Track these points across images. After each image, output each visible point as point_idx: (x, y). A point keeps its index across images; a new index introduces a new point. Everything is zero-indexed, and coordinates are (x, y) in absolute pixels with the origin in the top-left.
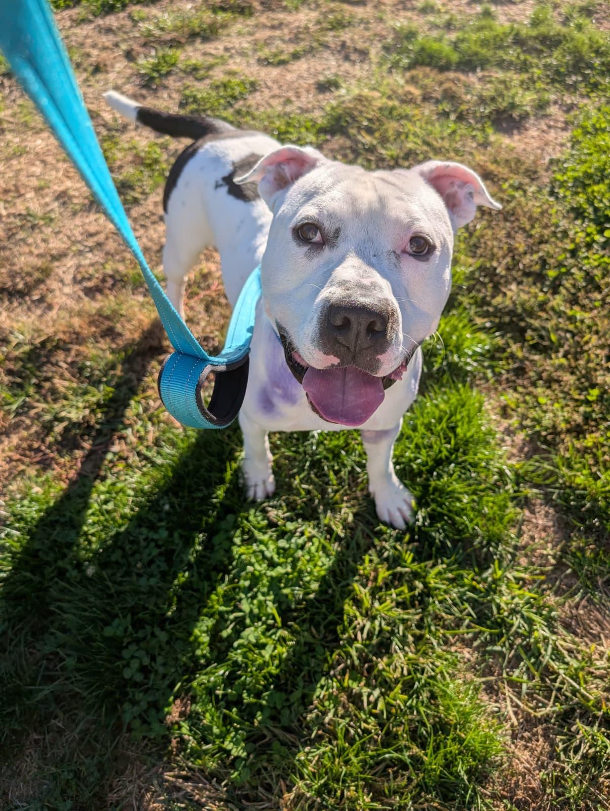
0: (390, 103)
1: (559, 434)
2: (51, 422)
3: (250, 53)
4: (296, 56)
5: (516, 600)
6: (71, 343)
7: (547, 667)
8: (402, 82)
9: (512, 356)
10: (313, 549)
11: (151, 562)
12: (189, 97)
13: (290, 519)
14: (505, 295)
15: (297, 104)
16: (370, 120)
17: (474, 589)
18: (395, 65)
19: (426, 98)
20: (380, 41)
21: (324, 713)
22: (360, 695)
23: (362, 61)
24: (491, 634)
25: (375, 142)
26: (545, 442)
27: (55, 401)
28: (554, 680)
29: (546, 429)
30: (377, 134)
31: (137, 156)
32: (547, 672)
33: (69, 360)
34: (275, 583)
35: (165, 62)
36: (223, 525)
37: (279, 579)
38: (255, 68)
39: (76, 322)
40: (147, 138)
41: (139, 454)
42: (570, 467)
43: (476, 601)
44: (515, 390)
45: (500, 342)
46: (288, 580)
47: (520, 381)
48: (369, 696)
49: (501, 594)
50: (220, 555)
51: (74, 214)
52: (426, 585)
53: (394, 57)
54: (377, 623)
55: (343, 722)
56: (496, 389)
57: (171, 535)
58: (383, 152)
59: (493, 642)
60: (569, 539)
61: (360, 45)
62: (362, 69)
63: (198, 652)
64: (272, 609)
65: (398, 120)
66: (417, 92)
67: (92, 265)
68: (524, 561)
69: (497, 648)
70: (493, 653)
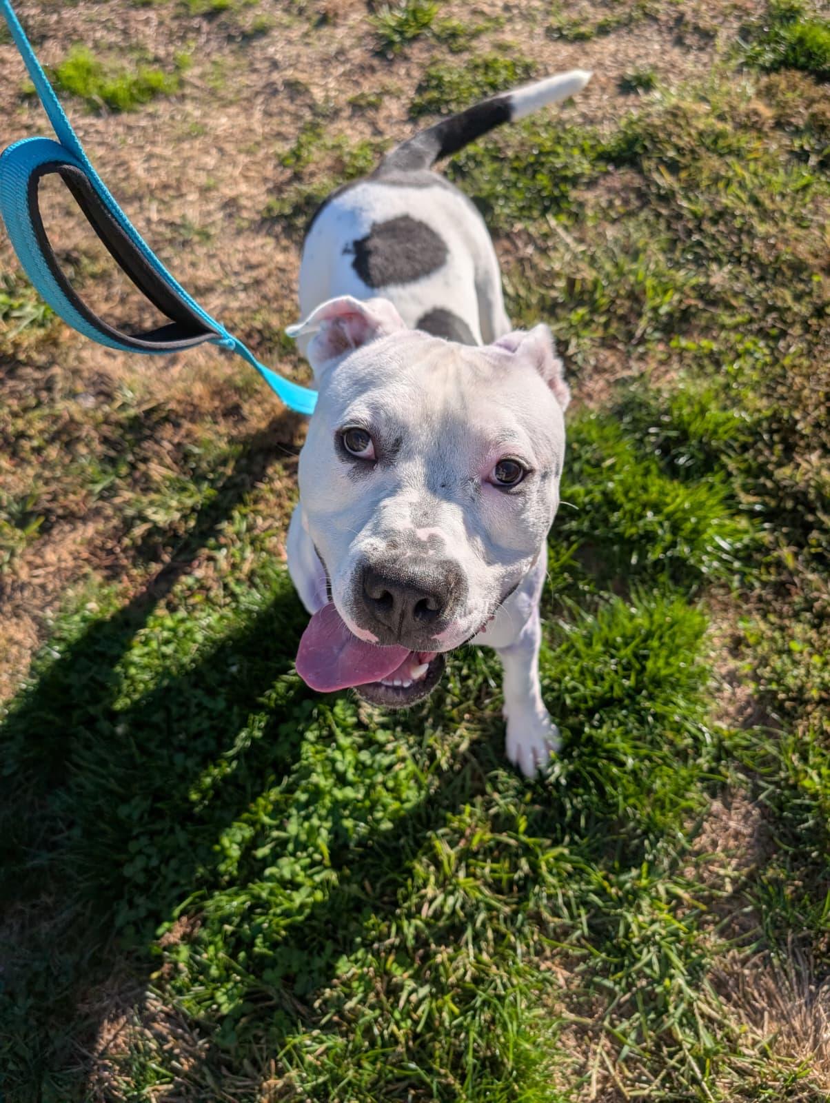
0: (720, 126)
1: (805, 702)
2: (133, 518)
3: (539, 17)
4: (603, 30)
5: (656, 927)
6: (184, 417)
7: (669, 1032)
8: (751, 91)
9: (779, 564)
10: (403, 774)
11: (198, 735)
12: (433, 77)
13: (384, 726)
14: (798, 466)
15: (583, 108)
16: (679, 150)
17: (601, 892)
18: (751, 62)
19: (779, 124)
20: (739, 18)
21: (349, 996)
22: (400, 987)
23: (701, 49)
24: (604, 961)
25: (676, 186)
26: (780, 708)
27: (145, 491)
28: (671, 1056)
29: (788, 690)
30: (683, 175)
31: (339, 160)
32: (668, 1039)
33: (176, 440)
34: (338, 808)
35: (416, 19)
36: (296, 712)
37: (345, 804)
38: (539, 42)
39: (198, 389)
40: (362, 133)
41: (226, 587)
42: (804, 758)
43: (599, 908)
44: (764, 617)
45: (766, 537)
46: (355, 809)
47: (777, 605)
48: (410, 993)
49: (639, 910)
50: (282, 751)
51: (239, 232)
52: (534, 867)
53: (753, 47)
54: (451, 900)
55: (370, 1014)
56: (738, 607)
57: (229, 708)
58: (685, 204)
59: (605, 972)
60: (765, 861)
61: (706, 22)
62: (697, 61)
63: (222, 867)
64: (323, 839)
65: (721, 155)
66: (767, 112)
67: (241, 309)
68: (690, 872)
69: (608, 983)
70: (600, 989)
